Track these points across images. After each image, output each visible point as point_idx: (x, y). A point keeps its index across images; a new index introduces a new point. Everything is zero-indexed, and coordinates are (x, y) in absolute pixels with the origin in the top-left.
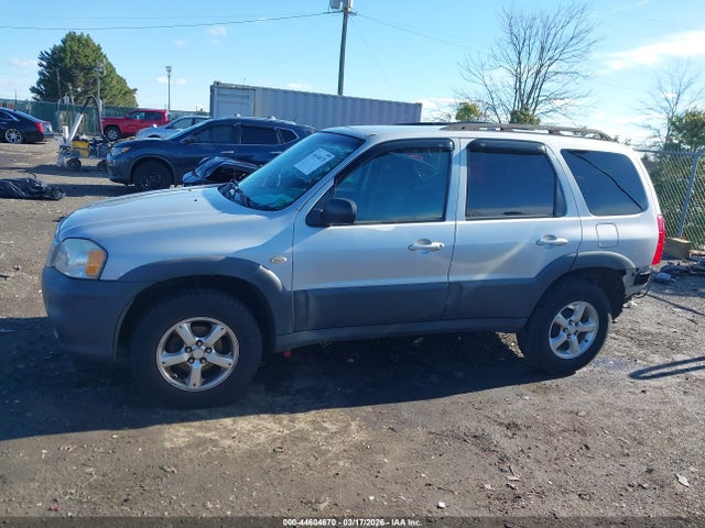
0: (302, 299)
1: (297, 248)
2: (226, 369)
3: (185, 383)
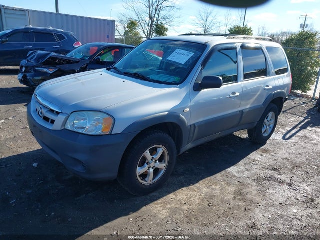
0: (193, 128)
1: (192, 103)
2: (162, 169)
3: (146, 181)
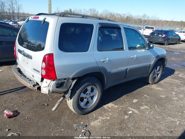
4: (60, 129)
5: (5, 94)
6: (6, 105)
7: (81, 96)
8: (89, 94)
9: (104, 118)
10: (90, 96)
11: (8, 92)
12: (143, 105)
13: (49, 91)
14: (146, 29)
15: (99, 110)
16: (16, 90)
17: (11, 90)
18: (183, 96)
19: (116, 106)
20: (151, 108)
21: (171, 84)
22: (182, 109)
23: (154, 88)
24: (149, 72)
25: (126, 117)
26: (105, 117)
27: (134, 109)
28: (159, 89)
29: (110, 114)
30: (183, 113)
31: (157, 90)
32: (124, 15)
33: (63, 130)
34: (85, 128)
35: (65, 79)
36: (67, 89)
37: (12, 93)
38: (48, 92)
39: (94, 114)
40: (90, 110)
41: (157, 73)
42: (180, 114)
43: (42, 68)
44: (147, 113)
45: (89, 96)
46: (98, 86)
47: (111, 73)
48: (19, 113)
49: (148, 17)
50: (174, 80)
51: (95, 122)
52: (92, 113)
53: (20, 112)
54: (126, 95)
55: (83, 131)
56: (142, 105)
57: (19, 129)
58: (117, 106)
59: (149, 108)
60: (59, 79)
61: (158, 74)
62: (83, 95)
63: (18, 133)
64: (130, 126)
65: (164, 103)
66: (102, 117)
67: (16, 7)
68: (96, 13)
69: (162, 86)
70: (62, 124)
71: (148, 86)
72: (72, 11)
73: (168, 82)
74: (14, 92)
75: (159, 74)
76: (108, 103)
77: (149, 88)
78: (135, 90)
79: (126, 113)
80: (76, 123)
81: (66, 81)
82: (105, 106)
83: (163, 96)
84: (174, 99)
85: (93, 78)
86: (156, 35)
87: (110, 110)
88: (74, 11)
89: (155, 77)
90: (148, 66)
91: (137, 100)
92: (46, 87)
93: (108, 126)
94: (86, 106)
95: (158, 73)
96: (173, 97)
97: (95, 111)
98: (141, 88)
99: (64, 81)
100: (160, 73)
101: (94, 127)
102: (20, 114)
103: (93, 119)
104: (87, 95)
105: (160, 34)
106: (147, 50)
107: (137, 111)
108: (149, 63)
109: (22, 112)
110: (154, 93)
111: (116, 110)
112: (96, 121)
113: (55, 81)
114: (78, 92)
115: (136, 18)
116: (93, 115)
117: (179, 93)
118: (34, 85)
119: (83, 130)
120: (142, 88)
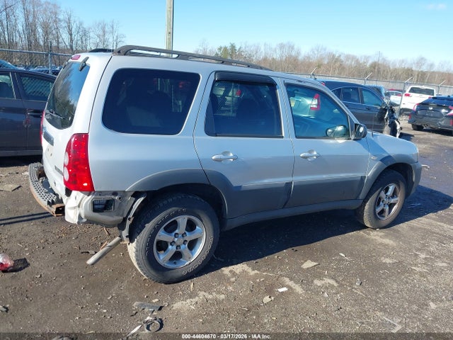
4: (101, 308)
5: (17, 224)
6: (8, 245)
7: (158, 238)
8: (183, 236)
9: (210, 297)
10: (186, 241)
11: (25, 218)
12: (325, 276)
13: (80, 217)
14: (411, 94)
15: (207, 276)
16: (42, 215)
17: (33, 215)
18: (445, 264)
19: (252, 273)
20: (341, 286)
21: (427, 233)
22: (427, 296)
23: (373, 237)
24: (362, 196)
25: (267, 299)
26: (214, 294)
27: (296, 282)
28: (387, 241)
29: (230, 288)
30: (425, 307)
31: (381, 244)
32: (367, 58)
33: (105, 311)
34: (154, 313)
35: (115, 193)
36: (122, 218)
37: (32, 223)
38: (77, 220)
39: (191, 284)
40: (184, 273)
41: (386, 201)
42: (415, 307)
43: (65, 166)
44: (326, 295)
45: (182, 240)
46: (206, 219)
47: (242, 189)
48: (28, 265)
49: (432, 65)
50: (442, 224)
51: (184, 303)
52: (190, 281)
53: (31, 263)
54: (290, 249)
55: (148, 318)
56: (320, 277)
57: (12, 298)
58: (256, 271)
59: (336, 285)
60: (101, 192)
61: (391, 206)
62: (162, 236)
63: (8, 306)
64: (266, 321)
65: (383, 276)
66: (206, 294)
67: (111, 40)
68: (293, 53)
69: (398, 237)
70: (109, 298)
71: (361, 233)
72: (237, 49)
73: (420, 228)
74: (37, 221)
75: (394, 204)
76: (237, 264)
77: (362, 237)
78: (322, 239)
79: (270, 291)
80: (141, 299)
81: (117, 198)
82: (226, 270)
83: (388, 261)
84: (418, 269)
85: (190, 197)
86: (431, 109)
87: (233, 279)
88: (240, 48)
89: (382, 212)
90: (356, 181)
91: (315, 264)
92: (75, 208)
93: (212, 315)
94: (175, 263)
95: (392, 201)
96: (416, 265)
97: (197, 277)
98: (340, 237)
99: (113, 197)
100: (398, 202)
101: (178, 313)
102: (29, 268)
103: (184, 294)
104: (175, 237)
105: (443, 107)
106: (354, 140)
107: (303, 288)
108: (360, 175)
109: (34, 264)
110: (369, 251)
111: (249, 280)
112: (188, 301)
113: (90, 197)
114: (149, 227)
115: (398, 66)
116: (189, 286)
117: (438, 257)
118: (50, 201)
119: (150, 316)
120: (342, 236)
